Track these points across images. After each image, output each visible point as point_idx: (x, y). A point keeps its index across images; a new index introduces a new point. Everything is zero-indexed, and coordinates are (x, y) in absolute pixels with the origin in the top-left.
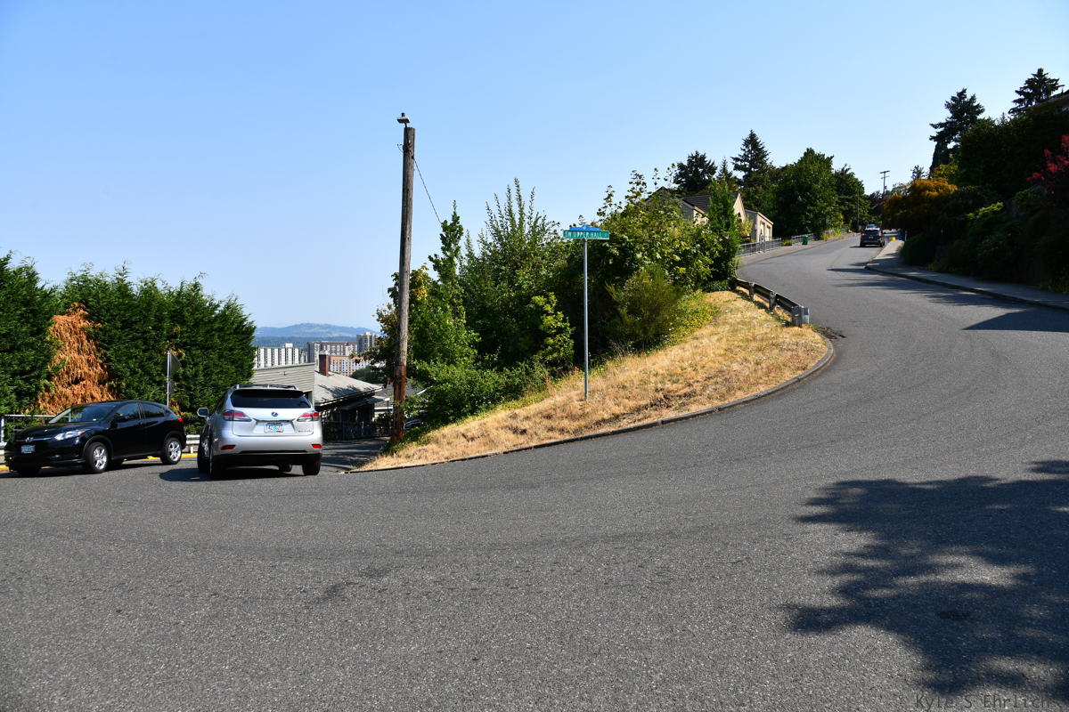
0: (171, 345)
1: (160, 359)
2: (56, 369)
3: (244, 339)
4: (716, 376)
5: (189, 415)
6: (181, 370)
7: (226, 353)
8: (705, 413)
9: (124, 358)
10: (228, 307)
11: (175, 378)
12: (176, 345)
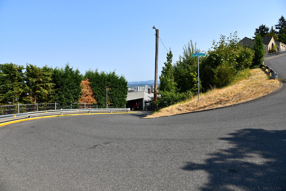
1: (105, 90)
2: (82, 93)
3: (125, 85)
4: (237, 95)
5: (112, 103)
7: (120, 89)
8: (229, 106)
9: (97, 90)
10: (121, 77)
11: (109, 95)
12: (109, 87)
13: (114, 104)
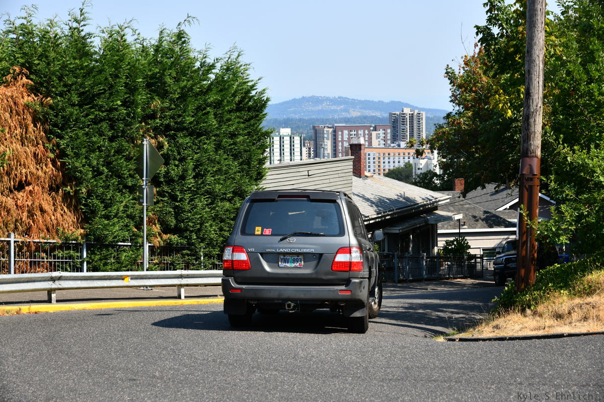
0: (148, 130)
1: (133, 152)
3: (252, 118)
5: (175, 238)
6: (163, 169)
7: (226, 141)
9: (84, 150)
10: (228, 69)
11: (155, 181)
12: (155, 129)
13: (184, 242)
